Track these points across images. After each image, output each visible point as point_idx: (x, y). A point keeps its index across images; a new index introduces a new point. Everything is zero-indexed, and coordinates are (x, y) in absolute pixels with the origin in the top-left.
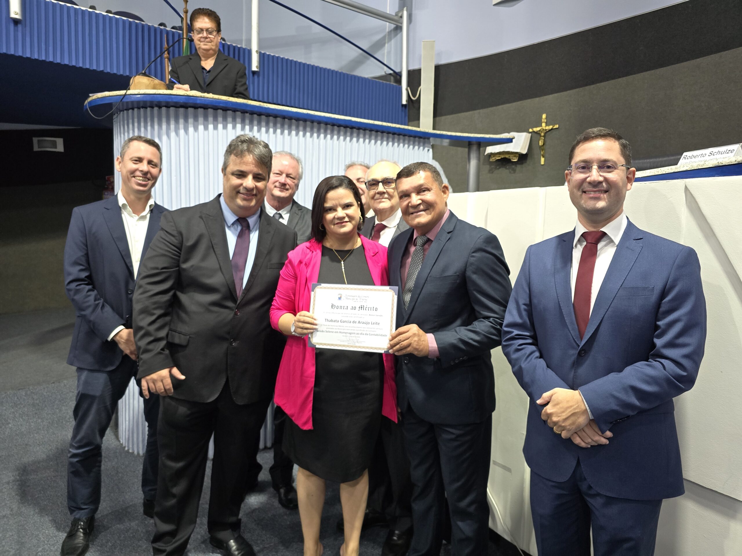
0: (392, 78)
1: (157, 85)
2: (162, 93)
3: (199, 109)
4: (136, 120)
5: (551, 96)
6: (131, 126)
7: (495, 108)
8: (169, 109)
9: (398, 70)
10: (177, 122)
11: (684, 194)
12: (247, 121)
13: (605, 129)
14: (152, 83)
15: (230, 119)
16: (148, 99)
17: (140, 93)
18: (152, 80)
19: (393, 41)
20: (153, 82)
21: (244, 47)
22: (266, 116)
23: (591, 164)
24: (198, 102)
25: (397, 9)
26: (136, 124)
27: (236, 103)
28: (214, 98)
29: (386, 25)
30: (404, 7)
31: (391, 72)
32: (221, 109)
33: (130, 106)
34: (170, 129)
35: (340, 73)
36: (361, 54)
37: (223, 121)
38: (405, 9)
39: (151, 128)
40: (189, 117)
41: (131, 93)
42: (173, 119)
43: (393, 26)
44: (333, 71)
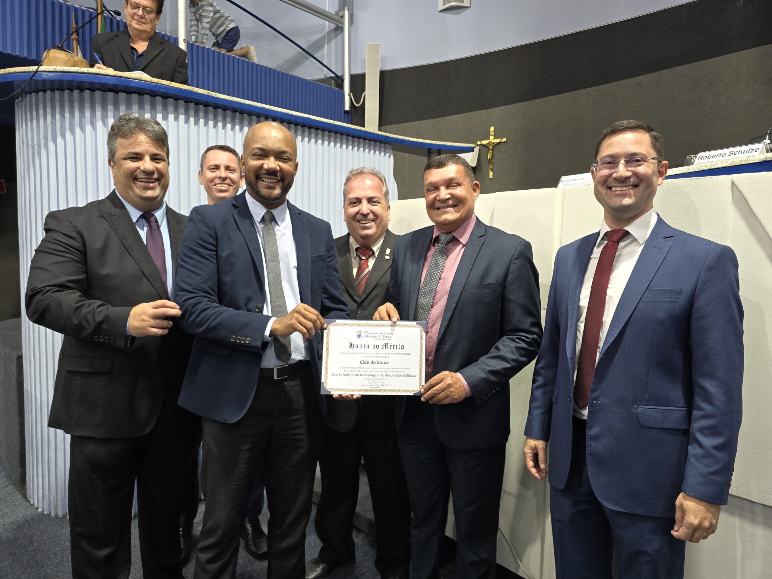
0: (333, 81)
1: (78, 62)
2: (87, 72)
3: (133, 94)
4: (48, 104)
5: (498, 109)
6: (41, 112)
7: (442, 118)
8: (94, 92)
9: (339, 74)
10: (104, 109)
11: (730, 191)
12: (192, 112)
13: (634, 121)
14: (71, 59)
15: (171, 109)
16: (68, 77)
17: (57, 70)
18: (71, 56)
19: (333, 43)
20: (73, 59)
21: (169, 35)
22: (214, 108)
23: (618, 158)
24: (133, 85)
25: (337, 9)
26: (49, 110)
27: (180, 89)
28: (153, 81)
29: (325, 24)
30: (345, 7)
31: (333, 75)
32: (160, 96)
33: (40, 87)
34: (95, 118)
35: (279, 72)
36: (300, 53)
37: (163, 110)
38: (346, 8)
39: (69, 116)
40: (120, 103)
41: (45, 70)
42: (100, 105)
43: (333, 26)
44: (270, 69)
